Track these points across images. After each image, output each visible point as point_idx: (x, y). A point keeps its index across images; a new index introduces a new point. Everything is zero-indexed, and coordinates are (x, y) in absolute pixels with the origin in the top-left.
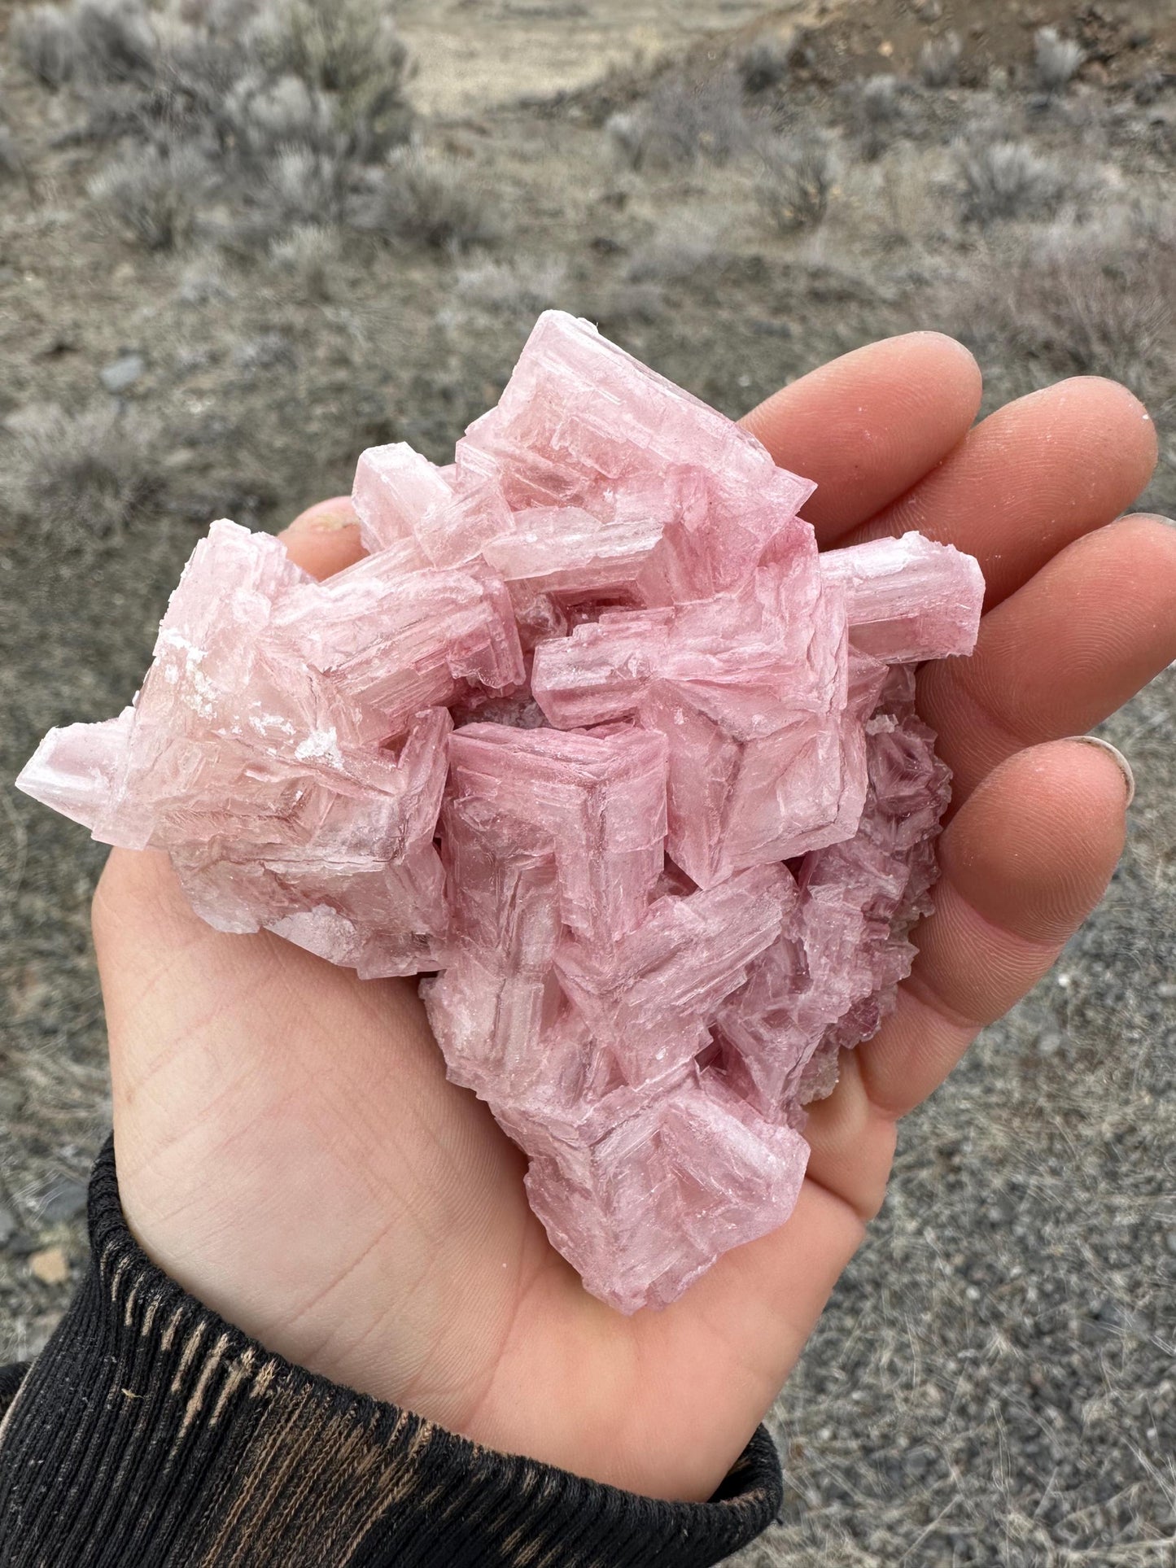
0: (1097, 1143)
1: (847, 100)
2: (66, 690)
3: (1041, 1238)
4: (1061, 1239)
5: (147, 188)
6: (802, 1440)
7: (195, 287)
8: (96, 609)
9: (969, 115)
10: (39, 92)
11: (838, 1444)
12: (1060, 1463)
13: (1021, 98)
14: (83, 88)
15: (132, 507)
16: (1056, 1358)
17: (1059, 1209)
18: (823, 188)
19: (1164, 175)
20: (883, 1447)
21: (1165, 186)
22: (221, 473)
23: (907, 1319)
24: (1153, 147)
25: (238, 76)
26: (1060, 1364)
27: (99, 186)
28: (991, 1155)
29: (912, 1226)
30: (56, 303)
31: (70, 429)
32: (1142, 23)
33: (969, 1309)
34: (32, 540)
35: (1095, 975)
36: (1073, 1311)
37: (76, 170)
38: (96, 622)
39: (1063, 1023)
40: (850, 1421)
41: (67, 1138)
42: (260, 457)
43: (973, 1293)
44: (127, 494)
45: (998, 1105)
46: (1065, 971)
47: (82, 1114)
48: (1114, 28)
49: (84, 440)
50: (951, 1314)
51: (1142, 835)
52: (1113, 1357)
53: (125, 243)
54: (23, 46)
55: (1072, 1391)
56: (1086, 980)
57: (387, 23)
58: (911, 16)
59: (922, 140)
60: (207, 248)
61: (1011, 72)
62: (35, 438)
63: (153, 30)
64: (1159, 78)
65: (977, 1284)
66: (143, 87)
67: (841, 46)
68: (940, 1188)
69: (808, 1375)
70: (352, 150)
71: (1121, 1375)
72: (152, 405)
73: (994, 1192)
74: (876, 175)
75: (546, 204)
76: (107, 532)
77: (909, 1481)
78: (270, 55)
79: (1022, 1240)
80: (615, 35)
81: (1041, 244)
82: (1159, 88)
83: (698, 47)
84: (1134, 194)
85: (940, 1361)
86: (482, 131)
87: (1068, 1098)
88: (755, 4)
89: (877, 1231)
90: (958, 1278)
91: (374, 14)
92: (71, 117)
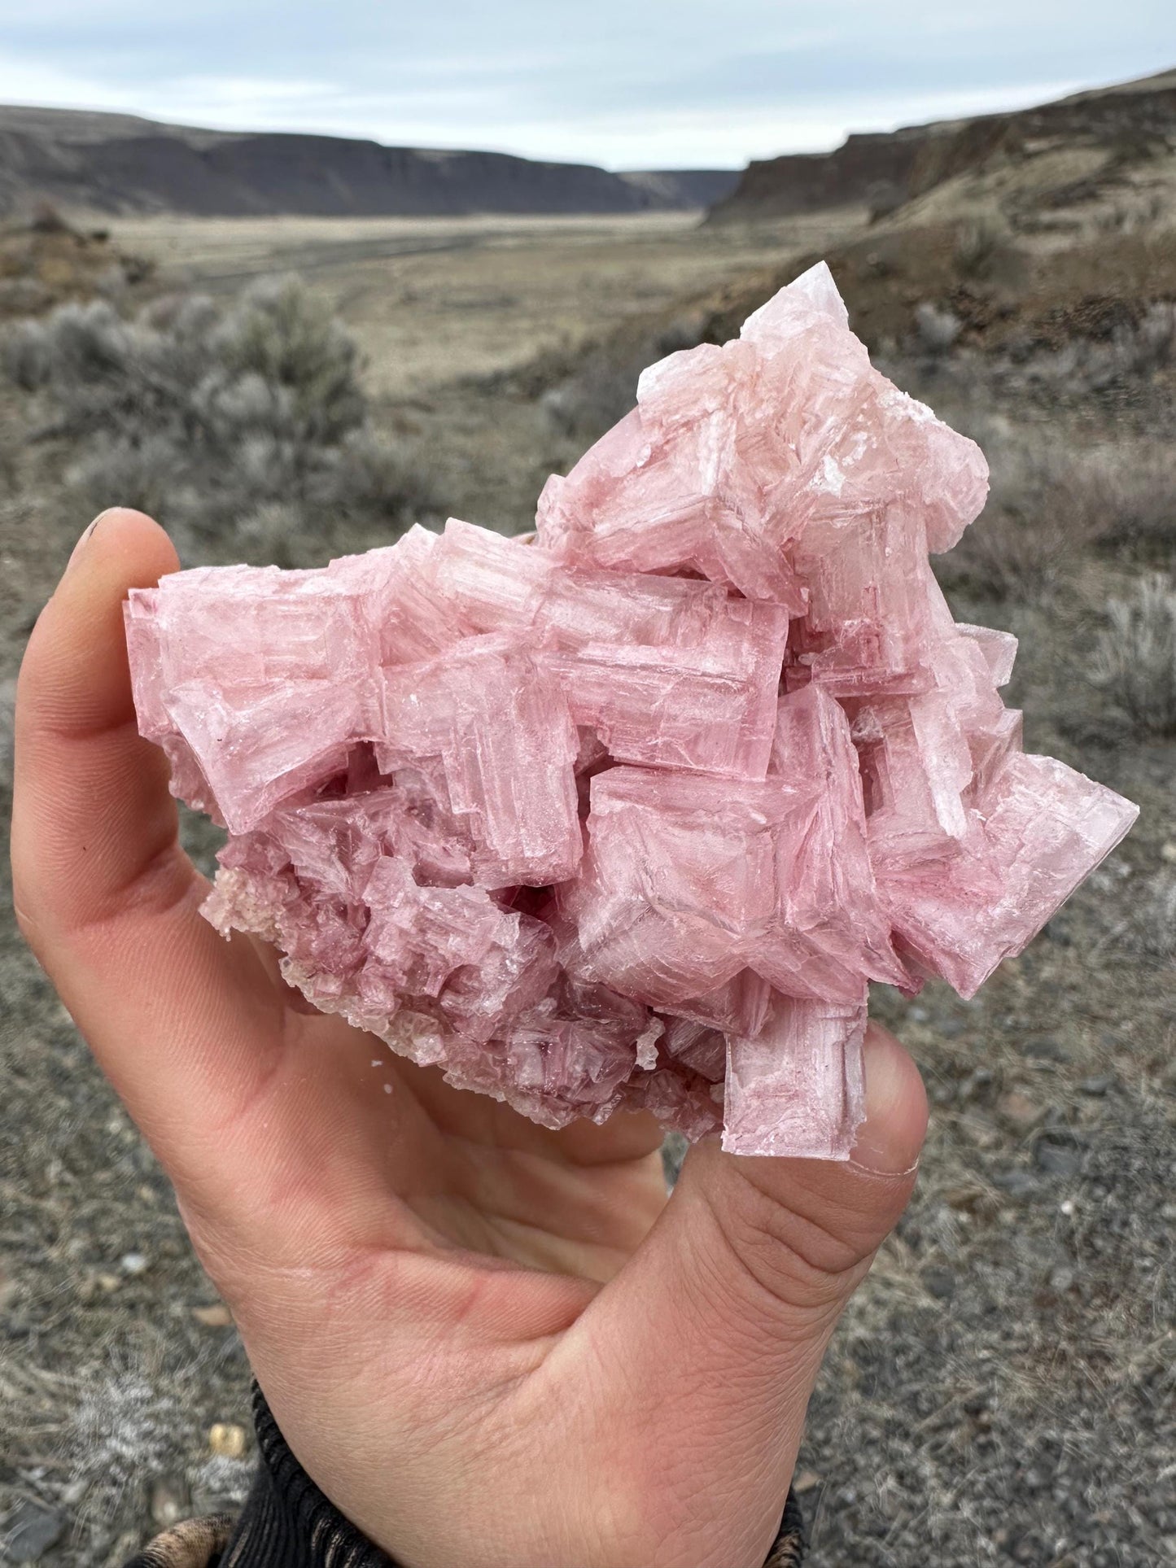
0: (1127, 1387)
3: (1084, 1503)
4: (1106, 1502)
5: (120, 475)
10: (19, 393)
13: (910, 363)
14: (60, 388)
17: (1099, 1467)
19: (1046, 423)
21: (1049, 432)
24: (1034, 398)
25: (204, 374)
27: (75, 475)
28: (1019, 1410)
29: (947, 1498)
30: (34, 581)
32: (1008, 297)
37: (54, 463)
39: (1074, 1254)
41: (35, 1459)
45: (1018, 1351)
46: (1066, 1199)
47: (52, 1428)
48: (984, 301)
51: (1122, 1049)
56: (1089, 1207)
57: (337, 322)
60: (176, 525)
61: (899, 342)
63: (125, 338)
64: (1029, 341)
66: (116, 387)
68: (970, 1451)
70: (310, 433)
73: (1028, 1452)
75: (491, 473)
78: (232, 357)
79: (1064, 1507)
80: (543, 321)
82: (1031, 350)
83: (619, 331)
84: (1022, 440)
86: (427, 409)
87: (1090, 1338)
88: (666, 292)
89: (911, 1507)
90: (1003, 1557)
91: (326, 317)
92: (48, 414)
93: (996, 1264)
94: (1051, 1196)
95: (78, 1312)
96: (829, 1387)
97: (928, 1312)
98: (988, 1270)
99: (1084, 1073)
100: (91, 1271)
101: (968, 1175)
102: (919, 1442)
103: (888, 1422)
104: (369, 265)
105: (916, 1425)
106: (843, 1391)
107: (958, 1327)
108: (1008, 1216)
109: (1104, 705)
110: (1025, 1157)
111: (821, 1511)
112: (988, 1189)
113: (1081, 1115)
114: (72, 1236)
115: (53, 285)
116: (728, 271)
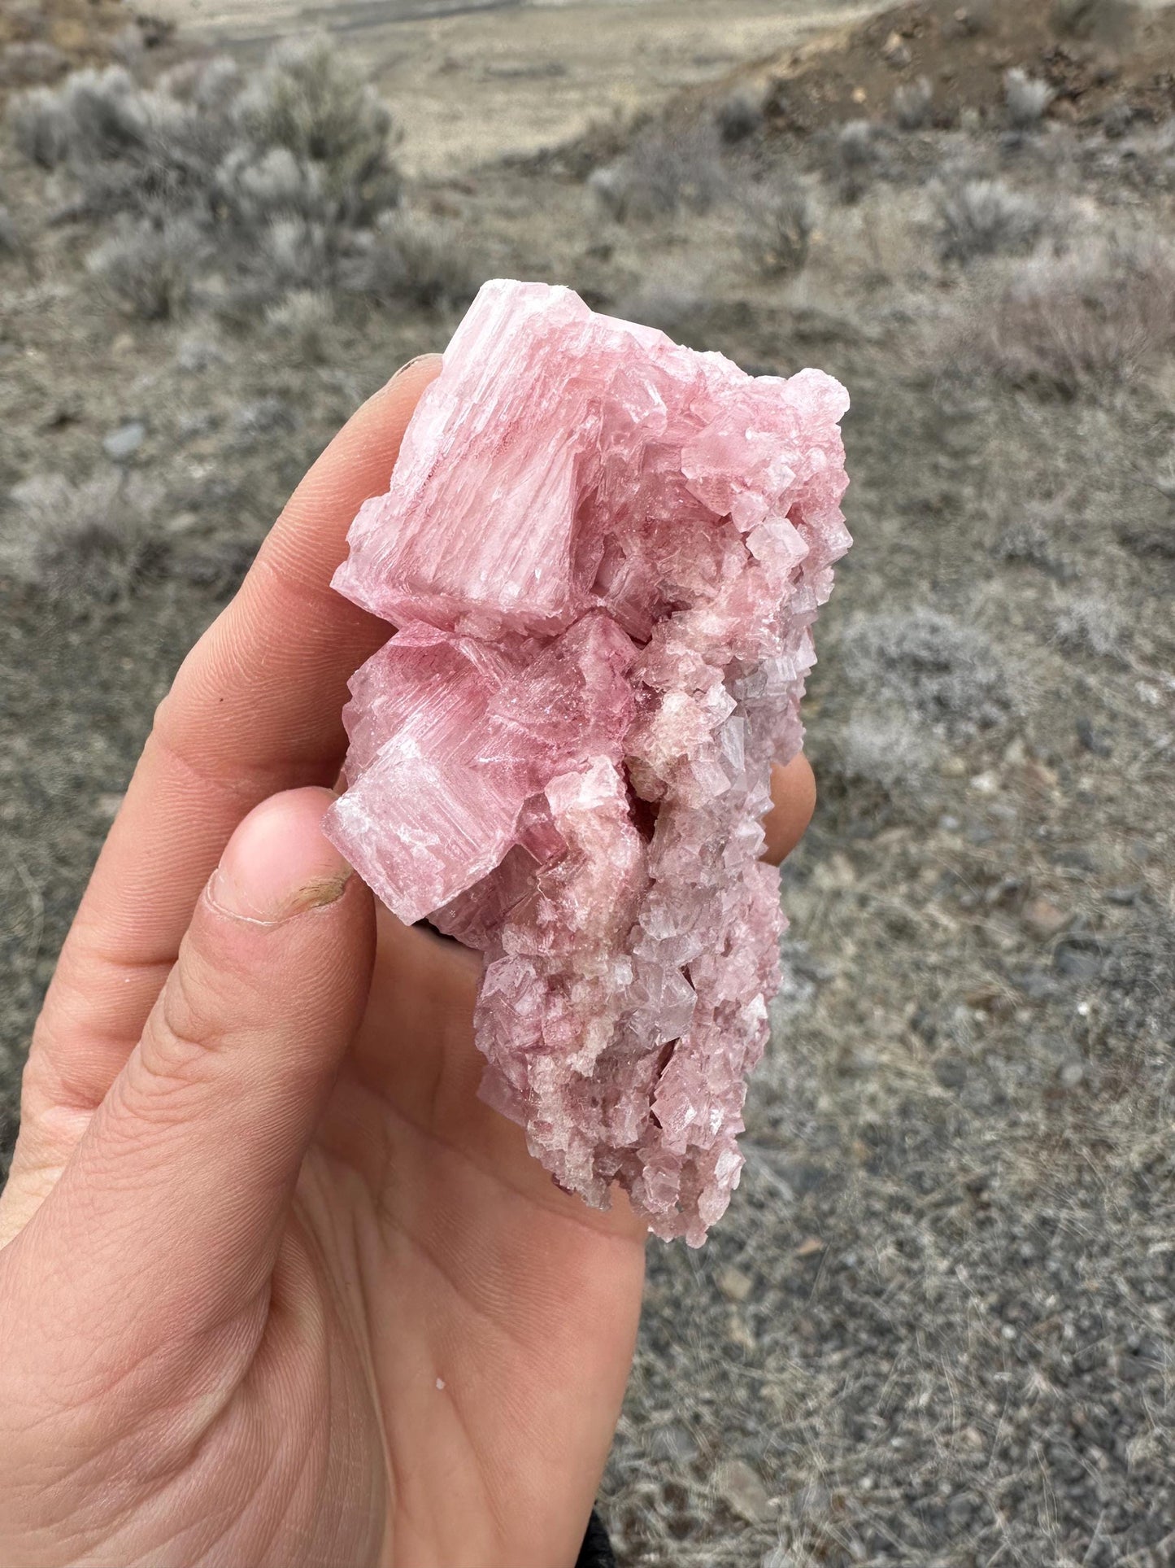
0: (1126, 1173)
1: (823, 145)
2: (78, 756)
3: (1074, 1273)
4: (1094, 1274)
5: (143, 260)
6: (843, 1490)
7: (192, 355)
8: (105, 674)
9: (943, 156)
10: (36, 172)
11: (880, 1493)
12: (1107, 1505)
13: (993, 138)
14: (78, 166)
15: (138, 572)
16: (1096, 1396)
17: (1092, 1242)
18: (804, 233)
19: (1137, 205)
20: (925, 1495)
21: (1140, 216)
22: (224, 536)
23: (943, 1362)
24: (1126, 178)
25: (228, 149)
26: (1102, 1402)
27: (96, 260)
28: (1019, 1190)
29: (943, 1265)
30: (58, 374)
31: (75, 498)
32: (1109, 60)
33: (1006, 1349)
34: (39, 609)
35: (1114, 1003)
36: (1111, 1348)
37: (75, 248)
38: (105, 686)
39: (1086, 1052)
40: (891, 1469)
42: (261, 518)
43: (1009, 1332)
44: (133, 559)
45: (1024, 1138)
46: (1084, 1000)
48: (1081, 66)
49: (89, 509)
50: (988, 1356)
51: (1154, 860)
52: (1155, 1393)
53: (123, 314)
54: (19, 128)
55: (1115, 1430)
56: (1106, 1008)
57: (371, 91)
58: (881, 63)
59: (899, 181)
60: (203, 317)
61: (983, 113)
62: (41, 508)
63: (144, 108)
64: (1127, 111)
65: (1013, 1322)
66: (136, 164)
67: (814, 94)
68: (969, 1225)
69: (846, 1423)
70: (342, 215)
71: (1164, 1411)
72: (154, 472)
73: (1025, 1227)
74: (855, 217)
75: (533, 259)
76: (114, 597)
77: (953, 1530)
78: (258, 129)
79: (1055, 1276)
80: (593, 92)
81: (1020, 278)
82: (1128, 122)
83: (675, 102)
84: (1109, 225)
85: (978, 1403)
86: (468, 191)
87: (1095, 1128)
88: (729, 58)
89: (908, 1272)
90: (993, 1317)
91: (358, 85)
92: (67, 195)
93: (1009, 1059)
94: (1069, 998)
96: (837, 1165)
97: (938, 1102)
98: (1000, 1064)
99: (1113, 882)
101: (988, 976)
103: (891, 1197)
104: (406, 27)
105: (919, 1201)
106: (850, 1169)
107: (967, 1115)
108: (1024, 1016)
110: (1047, 960)
111: (823, 1273)
112: (1006, 989)
113: (1106, 923)
115: (67, 50)
116: (799, 32)
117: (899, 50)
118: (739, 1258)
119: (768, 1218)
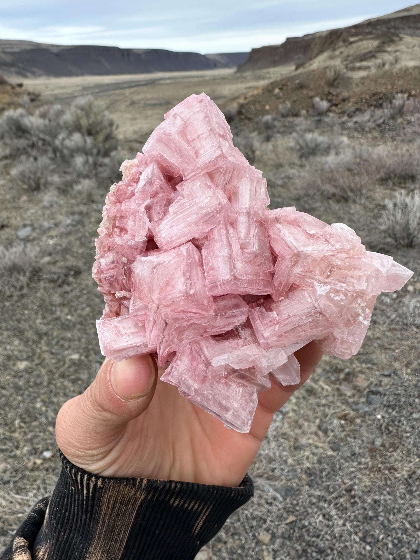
0: (403, 479)
1: (257, 123)
2: (8, 347)
3: (389, 521)
4: (397, 521)
5: (30, 171)
7: (48, 202)
8: (19, 316)
9: (296, 125)
13: (312, 119)
14: (8, 141)
15: (30, 279)
17: (394, 508)
18: (253, 152)
19: (361, 138)
21: (362, 141)
22: (61, 264)
24: (356, 129)
25: (59, 133)
27: (14, 172)
28: (365, 489)
29: (341, 522)
31: (7, 253)
32: (345, 94)
33: (368, 554)
36: (407, 551)
37: (7, 168)
38: (18, 321)
39: (382, 433)
42: (74, 257)
43: (368, 548)
44: (28, 274)
45: (364, 469)
46: (379, 414)
47: (20, 515)
48: (337, 96)
49: (12, 257)
51: (396, 359)
53: (24, 189)
56: (387, 416)
57: (106, 113)
58: (273, 98)
59: (283, 133)
60: (51, 188)
61: (308, 111)
63: (30, 121)
64: (353, 109)
65: (369, 544)
66: (28, 139)
67: (253, 108)
68: (348, 505)
70: (98, 153)
72: (35, 243)
73: (369, 504)
74: (270, 146)
76: (21, 288)
78: (69, 126)
79: (382, 523)
81: (326, 163)
82: (354, 112)
84: (352, 144)
86: (141, 143)
87: (389, 462)
88: (224, 97)
89: (328, 526)
90: (361, 542)
91: (102, 111)
92: (4, 151)
93: (355, 438)
94: (373, 412)
95: (28, 473)
96: (298, 485)
97: (331, 456)
98: (352, 440)
99: (383, 369)
100: (32, 458)
101: (344, 407)
102: (330, 503)
103: (319, 496)
104: (118, 92)
105: (329, 497)
106: (303, 486)
107: (342, 461)
108: (358, 421)
109: (385, 237)
110: (363, 400)
111: (296, 529)
112: (351, 411)
113: (383, 383)
114: (24, 446)
115: (4, 104)
116: (246, 88)
117: (279, 93)
118: (265, 526)
119: (274, 509)
